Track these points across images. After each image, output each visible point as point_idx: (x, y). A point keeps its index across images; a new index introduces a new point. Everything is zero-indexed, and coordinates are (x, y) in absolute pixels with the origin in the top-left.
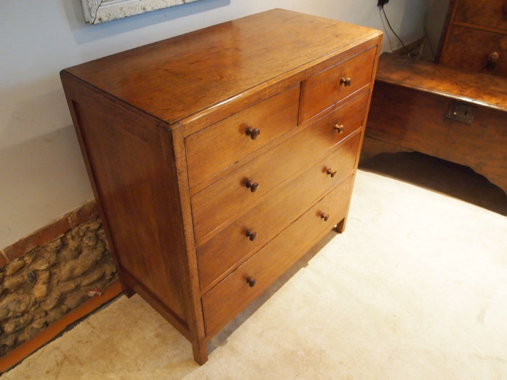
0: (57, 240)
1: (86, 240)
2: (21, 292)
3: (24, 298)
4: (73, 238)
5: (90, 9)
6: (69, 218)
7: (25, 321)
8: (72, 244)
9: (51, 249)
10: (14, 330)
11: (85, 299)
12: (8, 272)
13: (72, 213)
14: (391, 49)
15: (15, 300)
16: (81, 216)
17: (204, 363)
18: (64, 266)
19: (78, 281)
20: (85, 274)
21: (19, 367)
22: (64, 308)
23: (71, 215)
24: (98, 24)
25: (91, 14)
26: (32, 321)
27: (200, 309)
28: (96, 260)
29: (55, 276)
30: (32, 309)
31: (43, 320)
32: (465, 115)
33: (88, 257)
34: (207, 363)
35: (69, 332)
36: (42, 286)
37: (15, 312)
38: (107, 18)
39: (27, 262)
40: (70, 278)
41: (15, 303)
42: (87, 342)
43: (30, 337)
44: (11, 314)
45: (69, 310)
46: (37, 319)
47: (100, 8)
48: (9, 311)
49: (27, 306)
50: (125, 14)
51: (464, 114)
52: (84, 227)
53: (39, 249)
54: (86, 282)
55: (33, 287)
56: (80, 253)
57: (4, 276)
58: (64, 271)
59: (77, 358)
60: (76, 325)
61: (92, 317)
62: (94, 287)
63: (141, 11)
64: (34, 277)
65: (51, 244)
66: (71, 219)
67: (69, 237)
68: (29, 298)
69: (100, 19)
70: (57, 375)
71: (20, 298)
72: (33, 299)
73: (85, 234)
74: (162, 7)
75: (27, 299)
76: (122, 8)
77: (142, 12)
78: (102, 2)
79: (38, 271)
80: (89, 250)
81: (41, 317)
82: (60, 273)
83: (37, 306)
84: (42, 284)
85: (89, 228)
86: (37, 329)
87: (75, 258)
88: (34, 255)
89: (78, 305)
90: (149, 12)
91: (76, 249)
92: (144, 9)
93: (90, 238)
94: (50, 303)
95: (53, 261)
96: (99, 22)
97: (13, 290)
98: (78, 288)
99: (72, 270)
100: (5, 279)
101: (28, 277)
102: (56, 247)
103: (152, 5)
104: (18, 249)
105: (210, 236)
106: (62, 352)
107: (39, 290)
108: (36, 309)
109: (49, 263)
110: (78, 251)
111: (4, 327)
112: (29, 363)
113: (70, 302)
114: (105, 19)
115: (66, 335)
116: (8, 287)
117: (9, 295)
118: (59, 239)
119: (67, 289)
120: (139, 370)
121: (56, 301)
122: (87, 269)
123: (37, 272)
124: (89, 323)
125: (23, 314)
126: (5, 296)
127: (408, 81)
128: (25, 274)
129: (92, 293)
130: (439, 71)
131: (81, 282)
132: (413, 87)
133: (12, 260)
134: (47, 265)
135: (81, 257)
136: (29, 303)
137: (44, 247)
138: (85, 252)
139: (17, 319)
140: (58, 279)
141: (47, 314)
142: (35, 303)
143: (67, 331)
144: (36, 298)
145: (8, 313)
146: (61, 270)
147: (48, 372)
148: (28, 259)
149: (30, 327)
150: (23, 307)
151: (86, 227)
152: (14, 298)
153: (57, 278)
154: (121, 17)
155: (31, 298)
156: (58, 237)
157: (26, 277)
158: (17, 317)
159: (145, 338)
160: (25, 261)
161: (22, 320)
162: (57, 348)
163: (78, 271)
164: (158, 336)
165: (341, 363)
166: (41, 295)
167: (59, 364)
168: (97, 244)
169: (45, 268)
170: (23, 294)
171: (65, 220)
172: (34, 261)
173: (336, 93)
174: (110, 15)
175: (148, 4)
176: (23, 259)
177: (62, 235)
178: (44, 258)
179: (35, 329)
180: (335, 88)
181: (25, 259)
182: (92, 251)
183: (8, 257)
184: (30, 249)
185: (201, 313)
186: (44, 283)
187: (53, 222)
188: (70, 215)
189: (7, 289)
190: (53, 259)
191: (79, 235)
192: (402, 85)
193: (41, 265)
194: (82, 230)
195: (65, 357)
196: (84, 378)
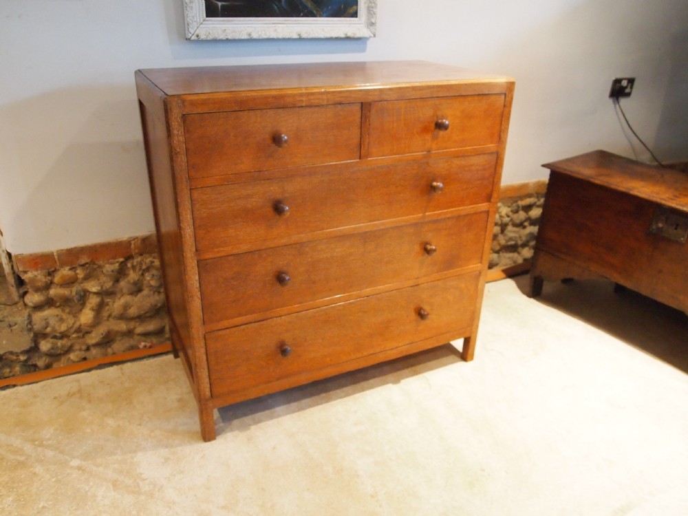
0: (114, 263)
1: (148, 277)
2: (67, 310)
3: (68, 319)
4: (133, 267)
5: (188, 25)
6: (133, 242)
7: (63, 346)
8: (133, 276)
9: (107, 271)
10: (48, 351)
11: (134, 348)
12: (57, 279)
13: (137, 238)
15: (57, 316)
16: (146, 245)
17: (209, 440)
18: (120, 299)
19: (132, 324)
20: (140, 318)
21: (34, 385)
23: (136, 240)
24: (194, 41)
25: (188, 28)
26: (69, 350)
27: (203, 350)
28: (156, 306)
29: (107, 308)
30: (74, 336)
31: (83, 354)
32: (676, 229)
33: (148, 299)
34: (213, 442)
35: (98, 370)
36: (90, 312)
37: (54, 330)
38: (205, 37)
39: (78, 276)
40: (122, 317)
41: (57, 319)
44: (49, 330)
46: (76, 350)
47: (201, 26)
48: (47, 325)
49: (69, 329)
50: (227, 36)
51: (674, 227)
52: (148, 260)
53: (95, 266)
54: (140, 329)
55: (81, 310)
56: (140, 290)
57: (52, 283)
58: (117, 305)
59: (89, 395)
60: (108, 367)
61: (129, 364)
62: (149, 340)
63: (246, 37)
64: (84, 296)
65: (107, 266)
66: (134, 244)
67: (129, 265)
68: (73, 321)
69: (198, 36)
70: (62, 403)
71: (65, 316)
72: (77, 325)
73: (148, 269)
74: (271, 37)
75: (71, 321)
76: (225, 30)
78: (203, 20)
79: (88, 291)
80: (151, 290)
81: (80, 350)
82: (113, 305)
83: (81, 334)
84: (90, 310)
85: (153, 263)
86: (74, 362)
87: (132, 294)
88: (88, 271)
90: (255, 39)
91: (135, 283)
92: (250, 35)
93: (153, 275)
94: (94, 338)
95: (108, 287)
96: (196, 38)
97: (58, 304)
98: (129, 333)
99: (126, 307)
100: (53, 286)
101: (76, 294)
102: (112, 271)
103: (260, 33)
104: (71, 256)
105: (218, 252)
106: (79, 385)
107: (87, 316)
108: (78, 337)
109: (102, 287)
110: (137, 289)
111: (39, 343)
113: (118, 346)
114: (203, 37)
115: (94, 372)
116: (53, 297)
117: (53, 308)
118: (117, 262)
119: (116, 328)
120: (140, 425)
121: (101, 336)
122: (142, 312)
123: (88, 294)
124: (122, 369)
125: (64, 336)
126: (49, 307)
128: (75, 289)
129: (142, 345)
131: (135, 328)
132: (605, 184)
133: (63, 265)
134: (99, 288)
135: (139, 295)
136: (72, 327)
137: (100, 267)
138: (146, 292)
139: (55, 340)
140: (109, 312)
141: (88, 349)
142: (79, 330)
144: (81, 325)
145: (46, 328)
146: (114, 302)
147: (55, 398)
148: (81, 273)
149: (67, 356)
150: (63, 328)
151: (151, 261)
152: (58, 313)
153: (108, 310)
154: (221, 38)
155: (75, 322)
156: (117, 260)
157: (74, 293)
158: (55, 337)
159: (166, 399)
160: (76, 274)
161: (60, 343)
162: (78, 381)
163: (133, 311)
164: (180, 400)
166: (86, 322)
167: (70, 395)
168: (160, 286)
169: (97, 291)
170: (68, 313)
171: (129, 243)
172: (87, 278)
173: (428, 137)
174: (209, 33)
175: (256, 32)
176: (75, 271)
177: (122, 260)
178: (98, 280)
179: (72, 360)
180: (425, 130)
181: (77, 271)
182: (154, 294)
183: (59, 259)
184: (83, 262)
185: (205, 357)
186: (92, 309)
187: (115, 241)
188: (134, 239)
189: (52, 299)
190: (108, 285)
191: (141, 267)
193: (93, 286)
194: (145, 262)
195: (80, 391)
196: (84, 414)
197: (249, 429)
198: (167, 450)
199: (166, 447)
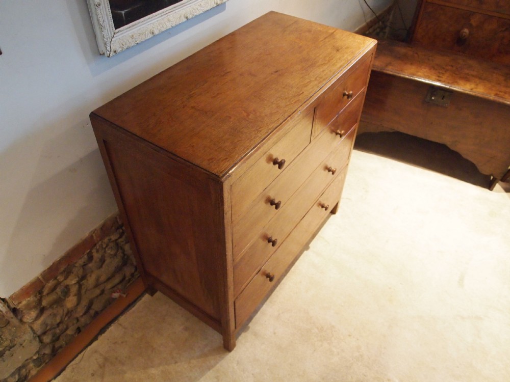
0: (84, 256)
1: (108, 251)
3: (58, 311)
4: (97, 251)
5: (105, 44)
6: (94, 235)
7: (61, 330)
8: (96, 256)
9: (80, 264)
10: (51, 340)
11: (110, 302)
12: (45, 292)
13: (96, 230)
14: (366, 21)
15: (50, 314)
16: (104, 230)
17: (233, 349)
18: (91, 276)
19: (103, 286)
20: (109, 279)
22: (92, 312)
23: (96, 232)
24: (113, 56)
25: (106, 48)
26: (67, 329)
27: (233, 310)
28: (118, 266)
29: (83, 286)
30: (66, 319)
31: (76, 326)
33: (111, 264)
34: (235, 349)
35: (103, 335)
36: (74, 297)
37: (52, 325)
38: (121, 49)
39: (59, 280)
40: (97, 286)
41: (51, 317)
42: (122, 342)
43: (66, 342)
45: (97, 313)
46: (70, 327)
47: (113, 39)
48: (47, 325)
49: (61, 317)
50: (136, 41)
51: (442, 98)
52: (106, 240)
53: (70, 267)
54: (109, 286)
55: (65, 300)
56: (104, 261)
57: (42, 297)
58: (91, 281)
59: (116, 359)
60: (108, 328)
62: (115, 289)
64: (67, 291)
65: (79, 261)
66: (96, 235)
67: (94, 251)
68: (62, 310)
69: (115, 52)
70: (102, 376)
71: (55, 311)
72: (66, 310)
73: (107, 246)
75: (60, 311)
76: (132, 36)
77: (150, 37)
78: (114, 34)
79: (69, 285)
80: (111, 258)
81: (73, 324)
82: (87, 283)
83: (69, 315)
84: (73, 296)
85: (111, 239)
87: (99, 268)
88: (66, 273)
89: (105, 307)
90: (158, 35)
91: (100, 260)
92: (153, 33)
93: (112, 247)
94: (81, 310)
95: (81, 274)
96: (114, 54)
97: (49, 307)
98: (103, 292)
99: (97, 280)
100: (43, 299)
101: (62, 293)
102: (84, 262)
103: (159, 28)
104: (51, 272)
105: (243, 252)
106: (101, 355)
107: (71, 302)
108: (69, 317)
109: (78, 277)
110: (102, 261)
111: (43, 340)
112: (73, 369)
113: (97, 307)
114: (119, 50)
115: (101, 338)
116: (46, 305)
117: (46, 312)
119: (94, 296)
120: (176, 362)
121: (85, 308)
122: (110, 276)
123: (68, 287)
125: (58, 325)
126: (43, 313)
127: (390, 68)
128: (58, 290)
129: (116, 295)
130: (417, 53)
131: (105, 287)
133: (48, 281)
134: (77, 279)
135: (104, 266)
136: (63, 314)
137: (73, 264)
138: (108, 261)
139: (54, 330)
140: (86, 289)
141: (78, 320)
142: (68, 313)
143: (101, 334)
144: (68, 309)
145: (47, 327)
146: (87, 280)
147: (93, 375)
148: (61, 278)
149: (64, 335)
150: (58, 320)
151: (108, 239)
152: (50, 313)
153: (84, 288)
154: (133, 45)
155: (63, 310)
156: (85, 253)
157: (60, 293)
158: (55, 328)
159: (175, 333)
160: (58, 280)
161: (57, 330)
162: (96, 352)
163: (103, 278)
164: (186, 329)
165: (350, 336)
166: (72, 305)
167: (102, 366)
168: (117, 251)
169: (75, 282)
170: (56, 307)
171: (91, 237)
172: (66, 278)
173: (339, 105)
174: (123, 45)
175: (156, 27)
176: (56, 279)
177: (88, 251)
178: (73, 273)
179: (69, 335)
180: (339, 101)
181: (58, 278)
182: (114, 259)
183: (44, 280)
184: (62, 269)
186: (75, 295)
187: (81, 241)
188: (94, 232)
189: (44, 307)
190: (81, 272)
191: (102, 248)
192: (385, 71)
193: (72, 280)
194: (104, 243)
195: (106, 359)
196: (128, 376)
197: (249, 328)
198: (211, 371)
199: (209, 369)
